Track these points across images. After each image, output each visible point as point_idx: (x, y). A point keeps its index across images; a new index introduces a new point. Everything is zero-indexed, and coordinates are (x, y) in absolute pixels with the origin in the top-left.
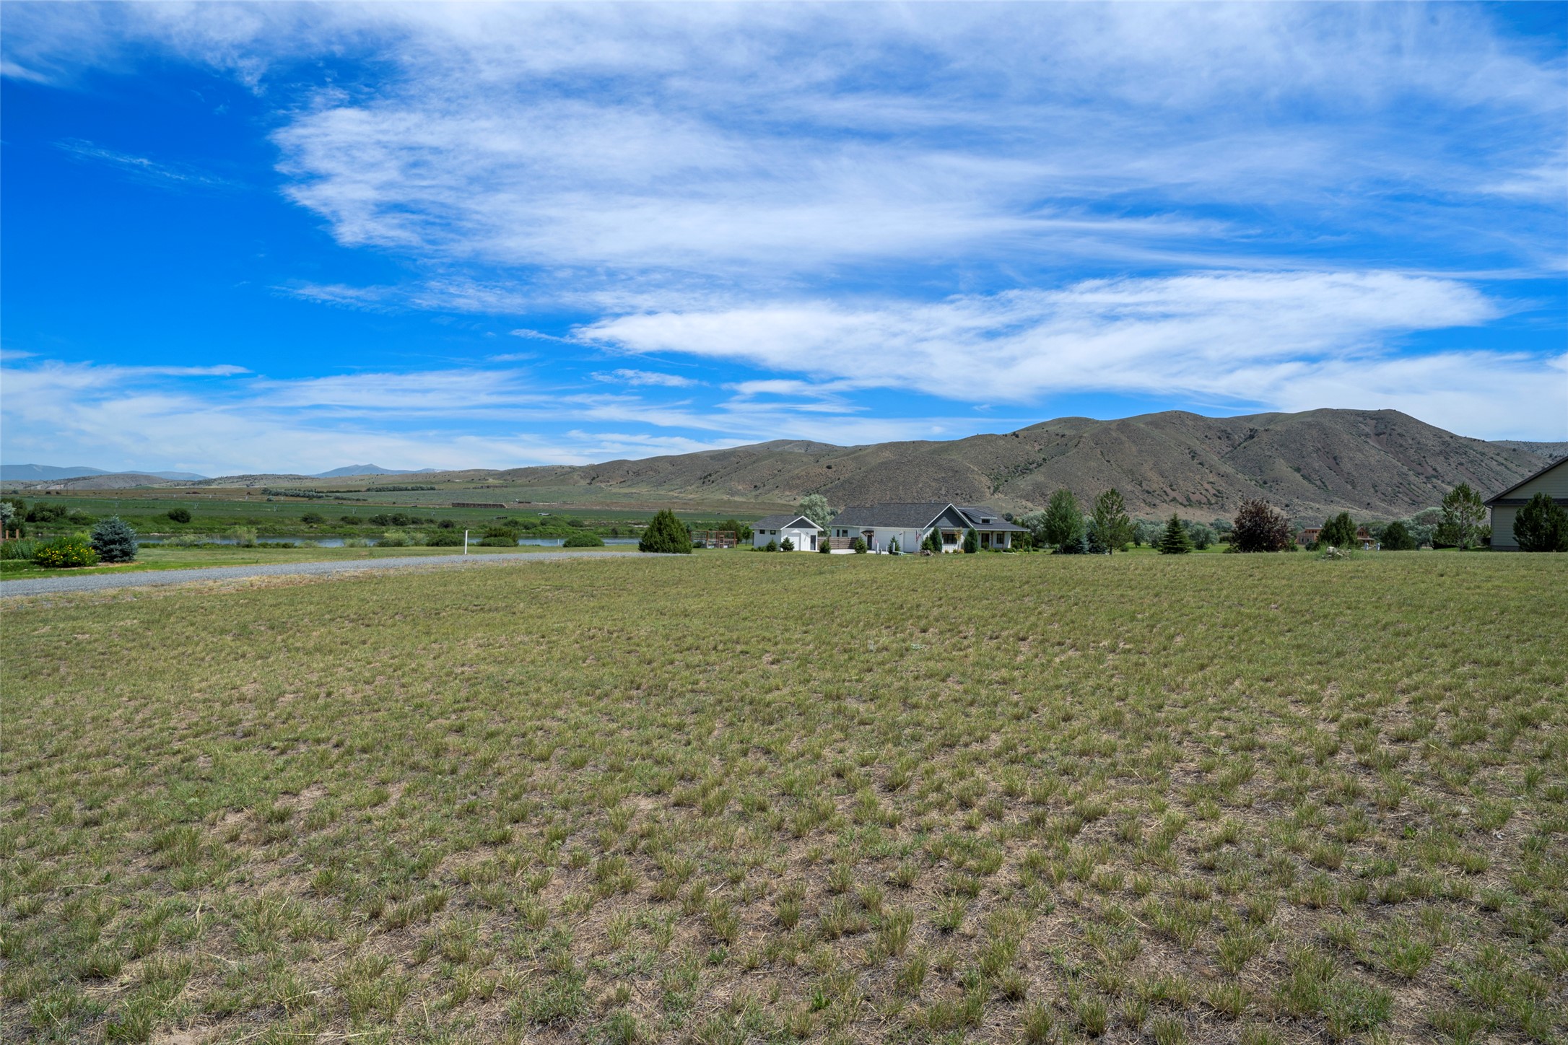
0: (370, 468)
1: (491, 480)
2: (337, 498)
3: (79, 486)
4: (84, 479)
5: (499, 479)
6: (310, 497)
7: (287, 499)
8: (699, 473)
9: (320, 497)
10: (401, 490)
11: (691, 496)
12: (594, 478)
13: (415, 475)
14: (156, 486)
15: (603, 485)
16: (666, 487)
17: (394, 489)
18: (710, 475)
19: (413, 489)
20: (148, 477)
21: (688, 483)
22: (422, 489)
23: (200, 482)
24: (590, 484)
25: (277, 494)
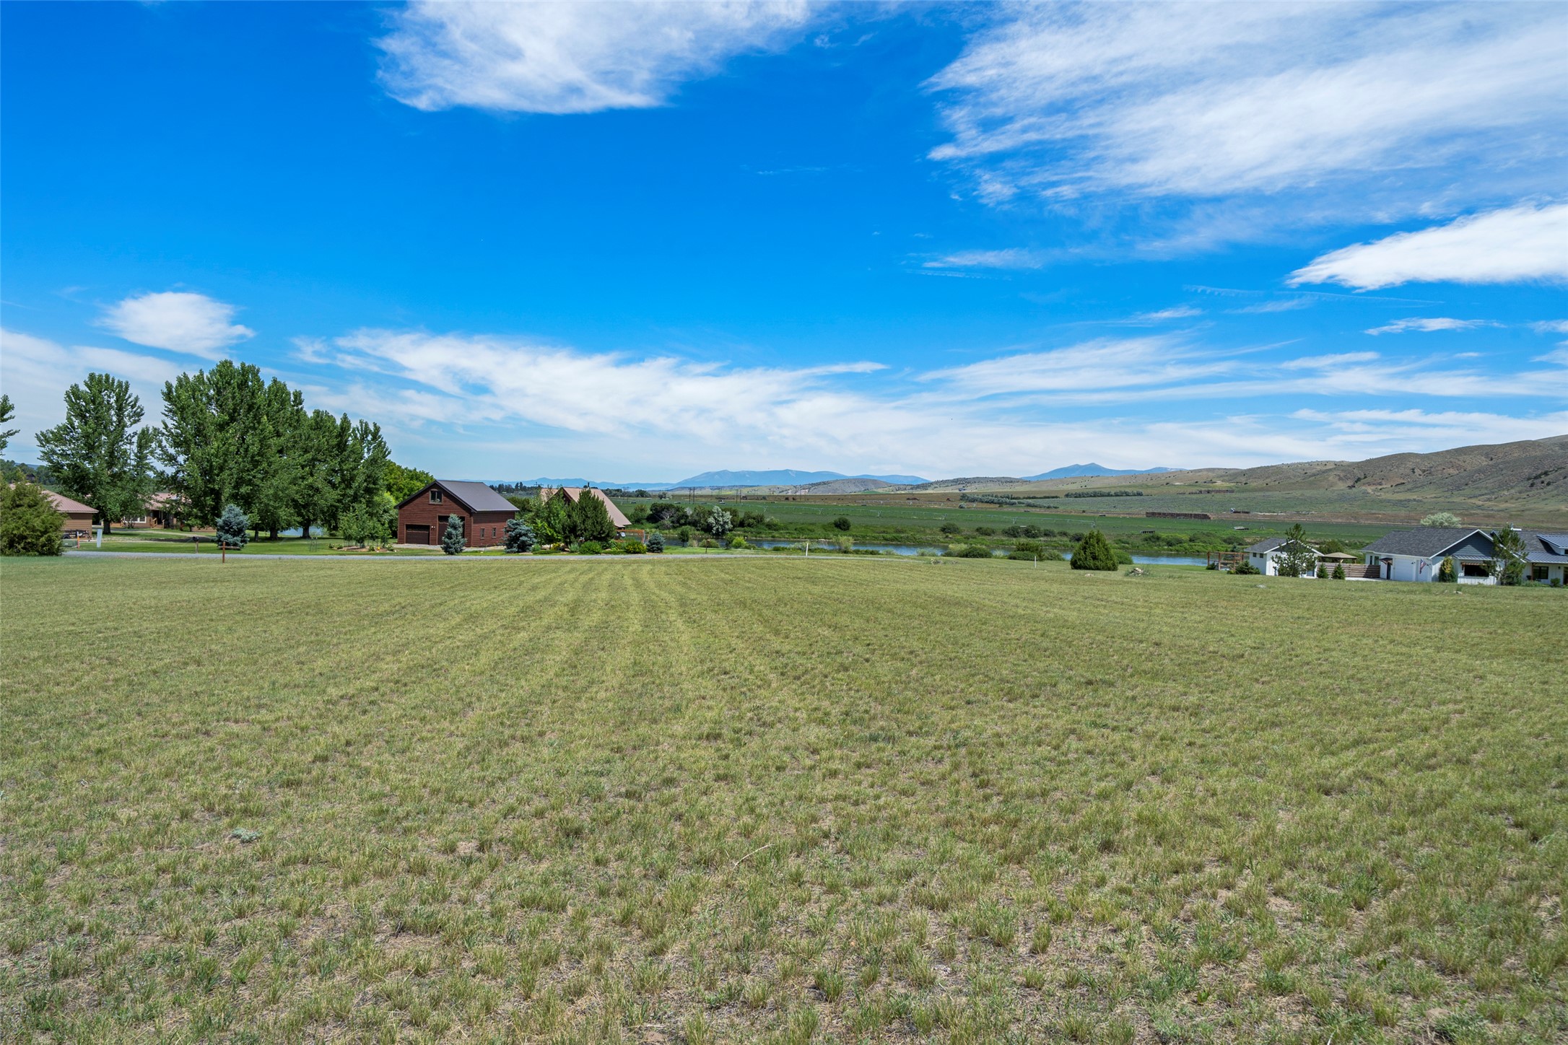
0: (1093, 468)
1: (1219, 483)
2: (1029, 505)
3: (820, 491)
4: (824, 483)
5: (1229, 481)
6: (1001, 504)
7: (981, 505)
8: (1527, 471)
9: (1013, 504)
10: (1102, 495)
11: (1503, 506)
12: (1359, 480)
13: (1133, 475)
14: (880, 491)
15: (1370, 489)
16: (1467, 491)
17: (1095, 495)
18: (1546, 474)
19: (1116, 495)
20: (875, 482)
21: (1505, 485)
22: (1127, 495)
23: (918, 487)
24: (1350, 487)
25: (973, 500)
